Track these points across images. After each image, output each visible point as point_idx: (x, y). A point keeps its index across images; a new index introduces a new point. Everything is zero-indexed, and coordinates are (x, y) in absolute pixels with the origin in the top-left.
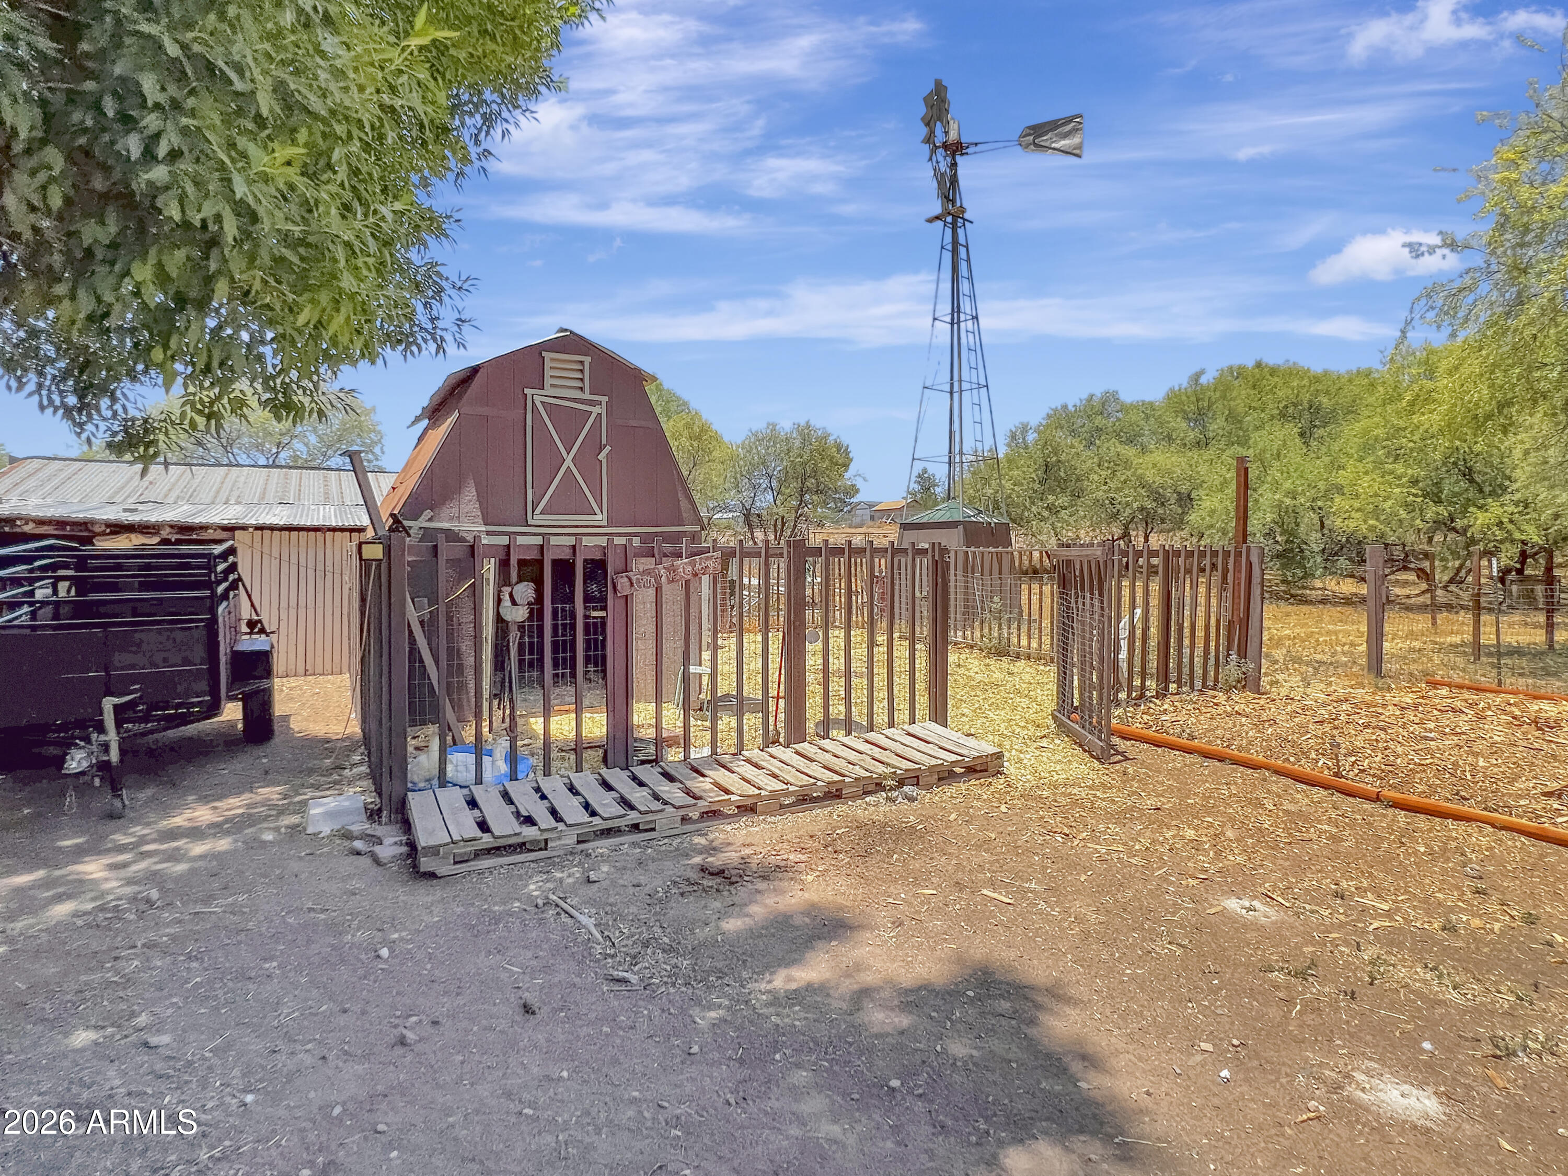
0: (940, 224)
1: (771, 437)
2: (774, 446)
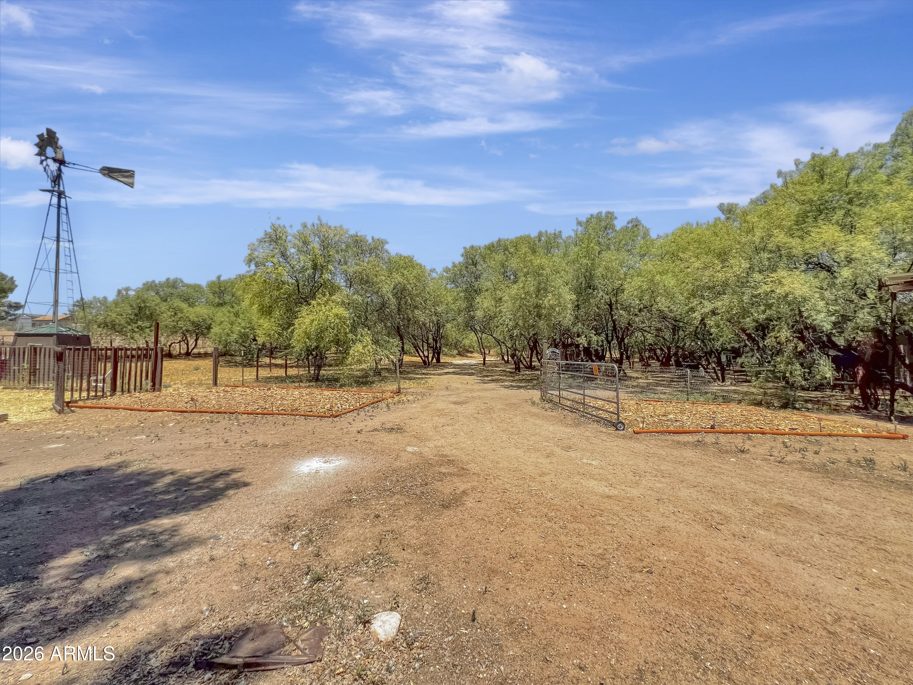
0: (50, 194)
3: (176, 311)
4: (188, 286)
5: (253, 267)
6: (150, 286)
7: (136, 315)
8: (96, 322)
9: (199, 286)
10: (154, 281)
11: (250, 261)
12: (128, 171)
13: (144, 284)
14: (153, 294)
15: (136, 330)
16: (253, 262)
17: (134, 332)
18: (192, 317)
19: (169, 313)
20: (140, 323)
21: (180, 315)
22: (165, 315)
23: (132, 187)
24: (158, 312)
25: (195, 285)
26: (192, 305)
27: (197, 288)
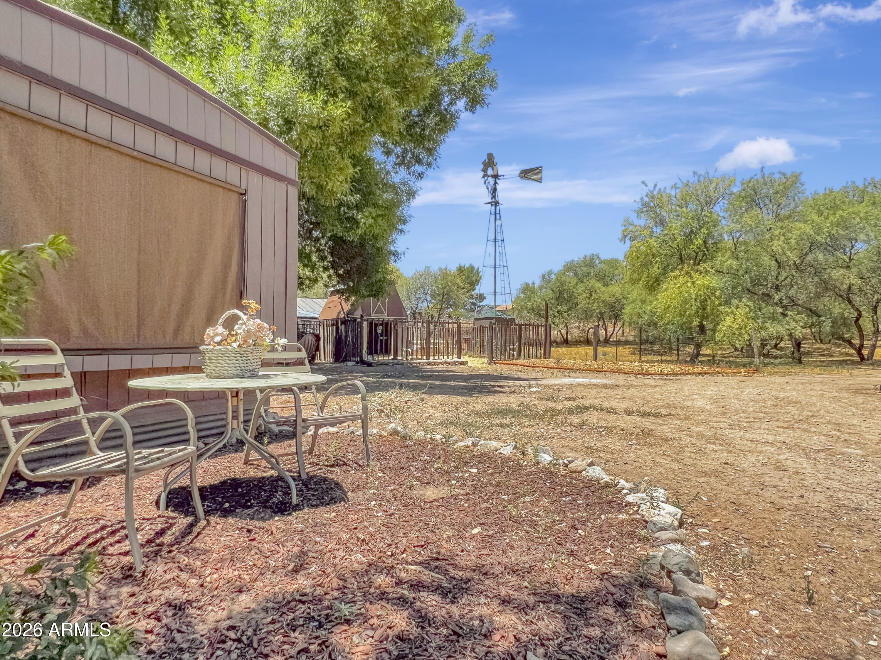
0: (490, 205)
1: (427, 273)
2: (428, 278)
3: (592, 291)
4: (604, 262)
5: (628, 242)
6: (570, 267)
7: (557, 299)
8: (526, 308)
9: (616, 261)
10: (573, 261)
11: (625, 237)
12: (537, 168)
13: (564, 266)
14: (572, 274)
15: (556, 314)
16: (627, 238)
17: (555, 316)
18: (606, 297)
19: (585, 295)
20: (559, 307)
21: (594, 296)
22: (581, 297)
23: (541, 182)
24: (576, 294)
25: (612, 260)
26: (606, 285)
27: (613, 263)
